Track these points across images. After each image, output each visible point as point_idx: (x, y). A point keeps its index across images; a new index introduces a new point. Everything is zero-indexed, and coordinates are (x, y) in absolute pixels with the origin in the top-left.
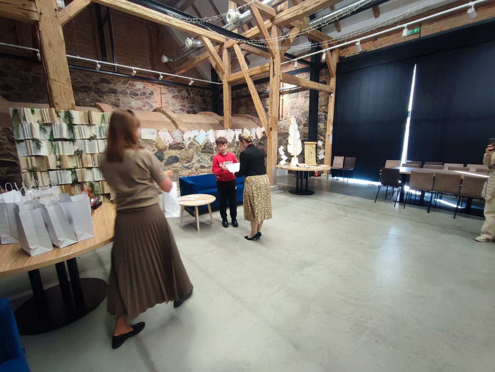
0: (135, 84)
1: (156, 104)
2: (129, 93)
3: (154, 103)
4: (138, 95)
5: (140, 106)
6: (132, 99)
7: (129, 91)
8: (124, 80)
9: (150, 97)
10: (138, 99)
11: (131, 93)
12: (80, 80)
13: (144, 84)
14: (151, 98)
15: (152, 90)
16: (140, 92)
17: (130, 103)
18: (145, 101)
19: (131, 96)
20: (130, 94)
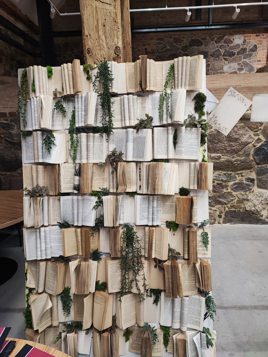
0: (232, 39)
1: (258, 64)
2: (222, 54)
3: (256, 63)
4: (234, 54)
5: (234, 70)
6: (225, 61)
7: (222, 51)
8: (218, 36)
9: (251, 55)
10: (234, 60)
11: (226, 54)
12: (168, 47)
13: (244, 37)
14: (253, 55)
15: (255, 44)
16: (238, 50)
17: (223, 68)
18: (243, 62)
19: (225, 57)
20: (224, 56)
